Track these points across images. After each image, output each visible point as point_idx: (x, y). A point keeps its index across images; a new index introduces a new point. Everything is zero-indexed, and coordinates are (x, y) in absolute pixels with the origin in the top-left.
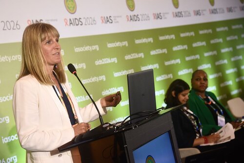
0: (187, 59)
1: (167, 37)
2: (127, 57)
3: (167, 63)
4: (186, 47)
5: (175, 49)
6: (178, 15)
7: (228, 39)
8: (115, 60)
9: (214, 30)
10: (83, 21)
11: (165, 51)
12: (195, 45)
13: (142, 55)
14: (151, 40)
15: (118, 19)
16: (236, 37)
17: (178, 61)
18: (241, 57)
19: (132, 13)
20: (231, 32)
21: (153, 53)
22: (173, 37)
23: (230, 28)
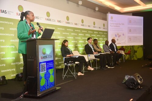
0: (83, 38)
1: (78, 31)
2: (63, 33)
3: (76, 38)
4: (83, 35)
5: (79, 34)
6: (83, 25)
7: (97, 36)
8: (59, 33)
9: (93, 32)
10: (51, 20)
11: (76, 34)
12: (86, 35)
13: (68, 34)
14: (72, 30)
15: (63, 22)
16: (100, 36)
17: (80, 38)
18: (100, 42)
19: (68, 21)
20: (98, 34)
21: (72, 34)
22: (80, 31)
23: (99, 33)
